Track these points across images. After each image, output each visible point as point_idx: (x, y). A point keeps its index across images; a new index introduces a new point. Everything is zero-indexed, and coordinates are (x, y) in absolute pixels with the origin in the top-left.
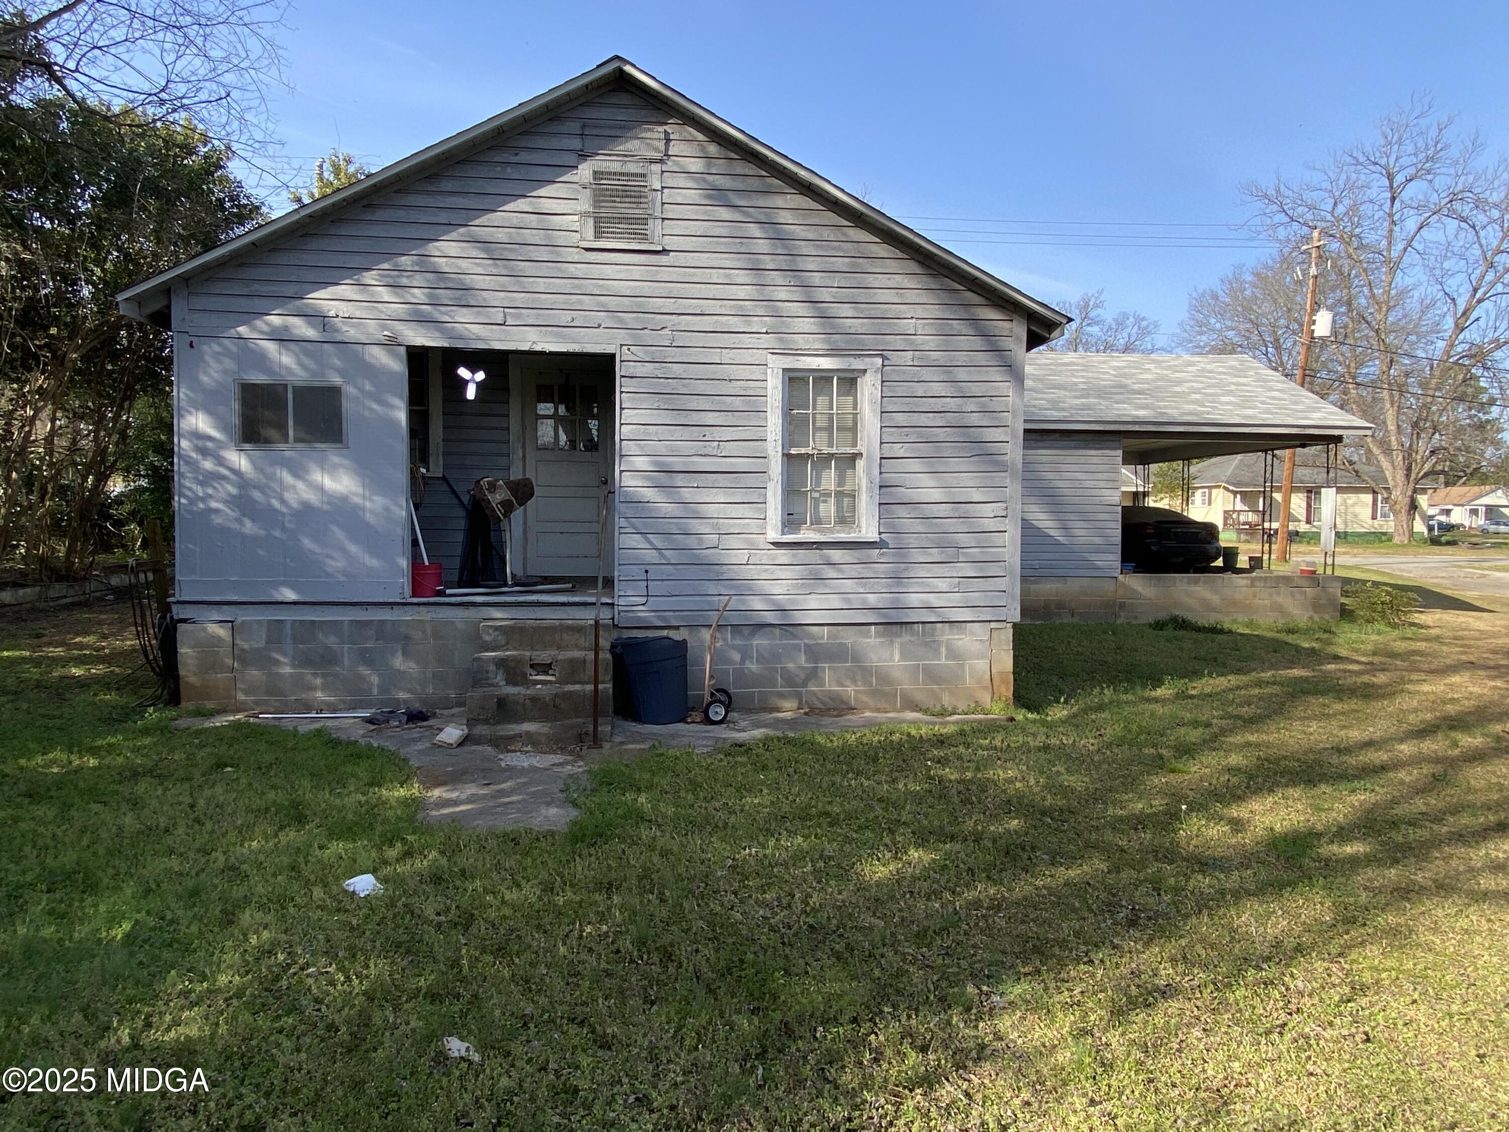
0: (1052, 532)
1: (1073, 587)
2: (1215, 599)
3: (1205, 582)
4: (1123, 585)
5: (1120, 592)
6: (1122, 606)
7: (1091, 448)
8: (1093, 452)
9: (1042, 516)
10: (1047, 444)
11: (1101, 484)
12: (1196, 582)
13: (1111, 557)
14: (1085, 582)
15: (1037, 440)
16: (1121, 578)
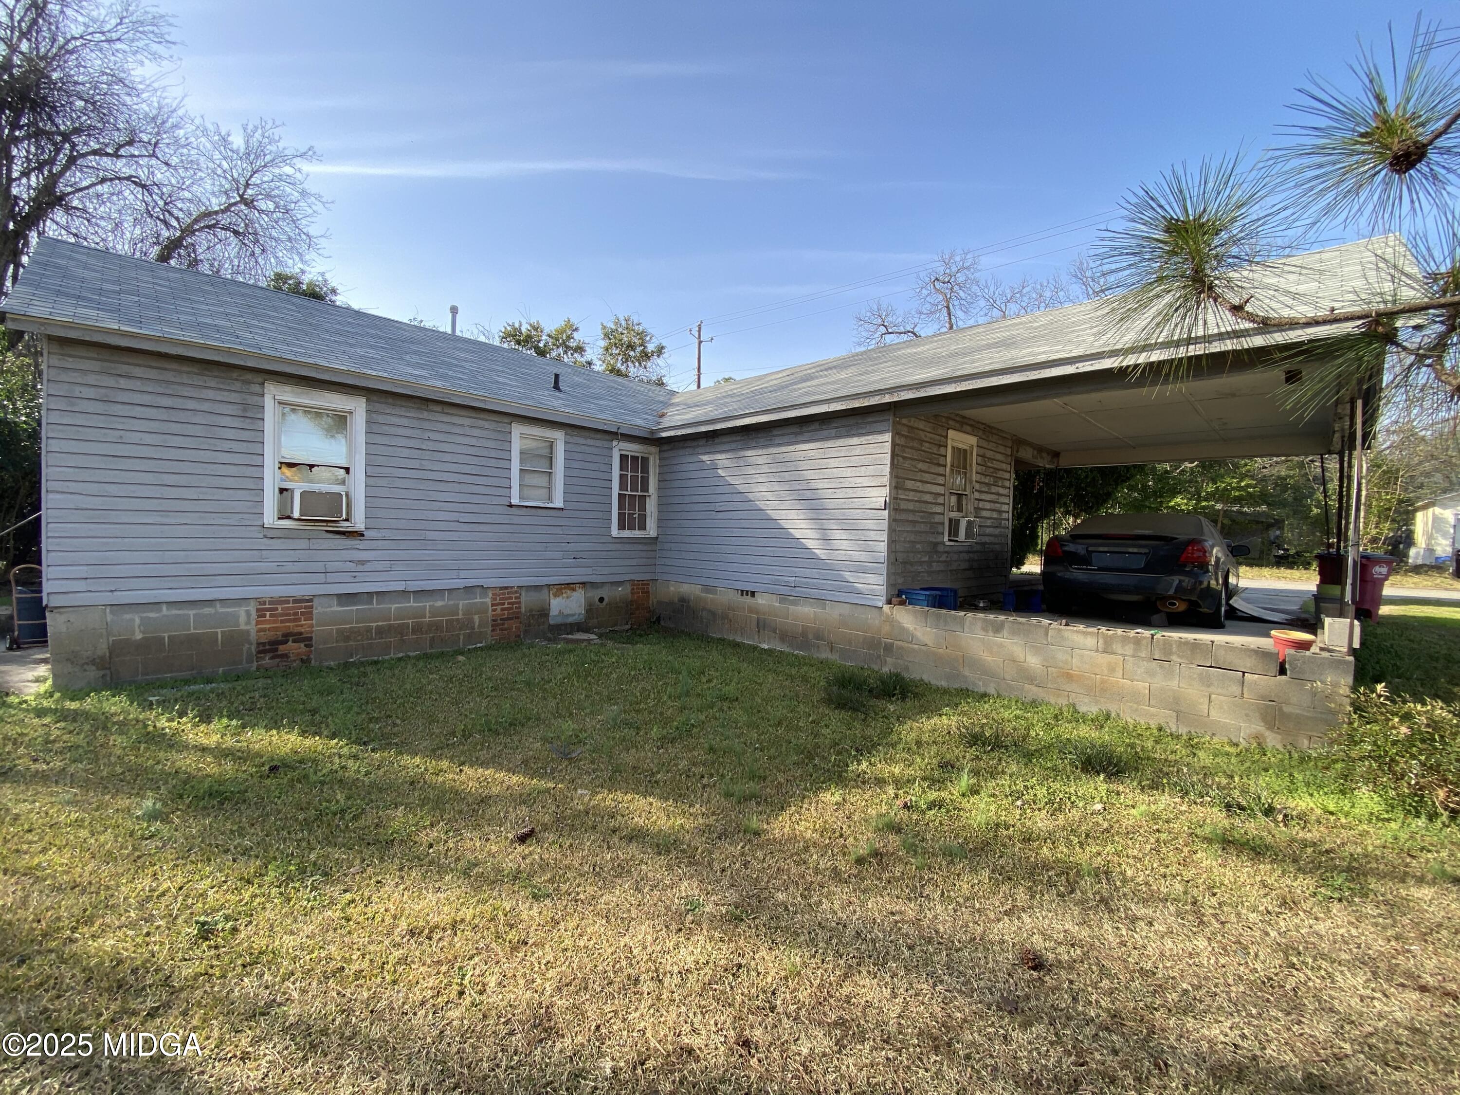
0: (810, 544)
1: (833, 613)
2: (1033, 662)
3: (1013, 633)
4: (890, 620)
5: (886, 628)
6: (888, 648)
7: (853, 435)
8: (855, 440)
9: (803, 524)
10: (807, 436)
11: (865, 482)
12: (998, 629)
13: (872, 578)
14: (845, 610)
15: (796, 434)
16: (886, 608)
